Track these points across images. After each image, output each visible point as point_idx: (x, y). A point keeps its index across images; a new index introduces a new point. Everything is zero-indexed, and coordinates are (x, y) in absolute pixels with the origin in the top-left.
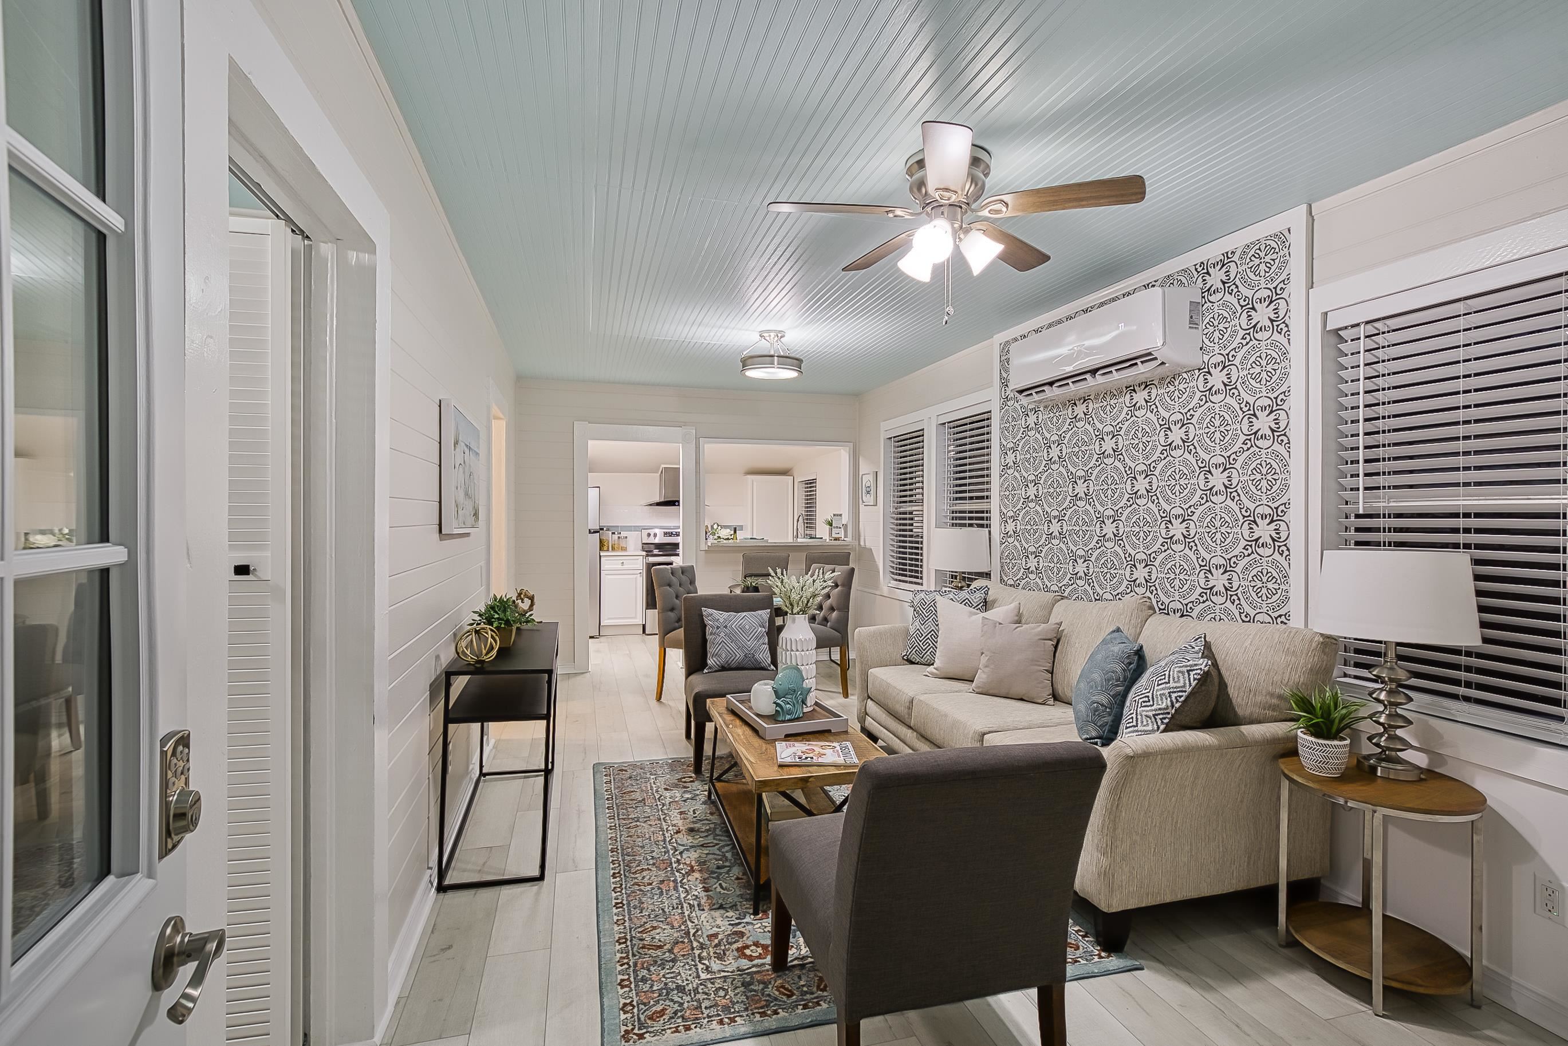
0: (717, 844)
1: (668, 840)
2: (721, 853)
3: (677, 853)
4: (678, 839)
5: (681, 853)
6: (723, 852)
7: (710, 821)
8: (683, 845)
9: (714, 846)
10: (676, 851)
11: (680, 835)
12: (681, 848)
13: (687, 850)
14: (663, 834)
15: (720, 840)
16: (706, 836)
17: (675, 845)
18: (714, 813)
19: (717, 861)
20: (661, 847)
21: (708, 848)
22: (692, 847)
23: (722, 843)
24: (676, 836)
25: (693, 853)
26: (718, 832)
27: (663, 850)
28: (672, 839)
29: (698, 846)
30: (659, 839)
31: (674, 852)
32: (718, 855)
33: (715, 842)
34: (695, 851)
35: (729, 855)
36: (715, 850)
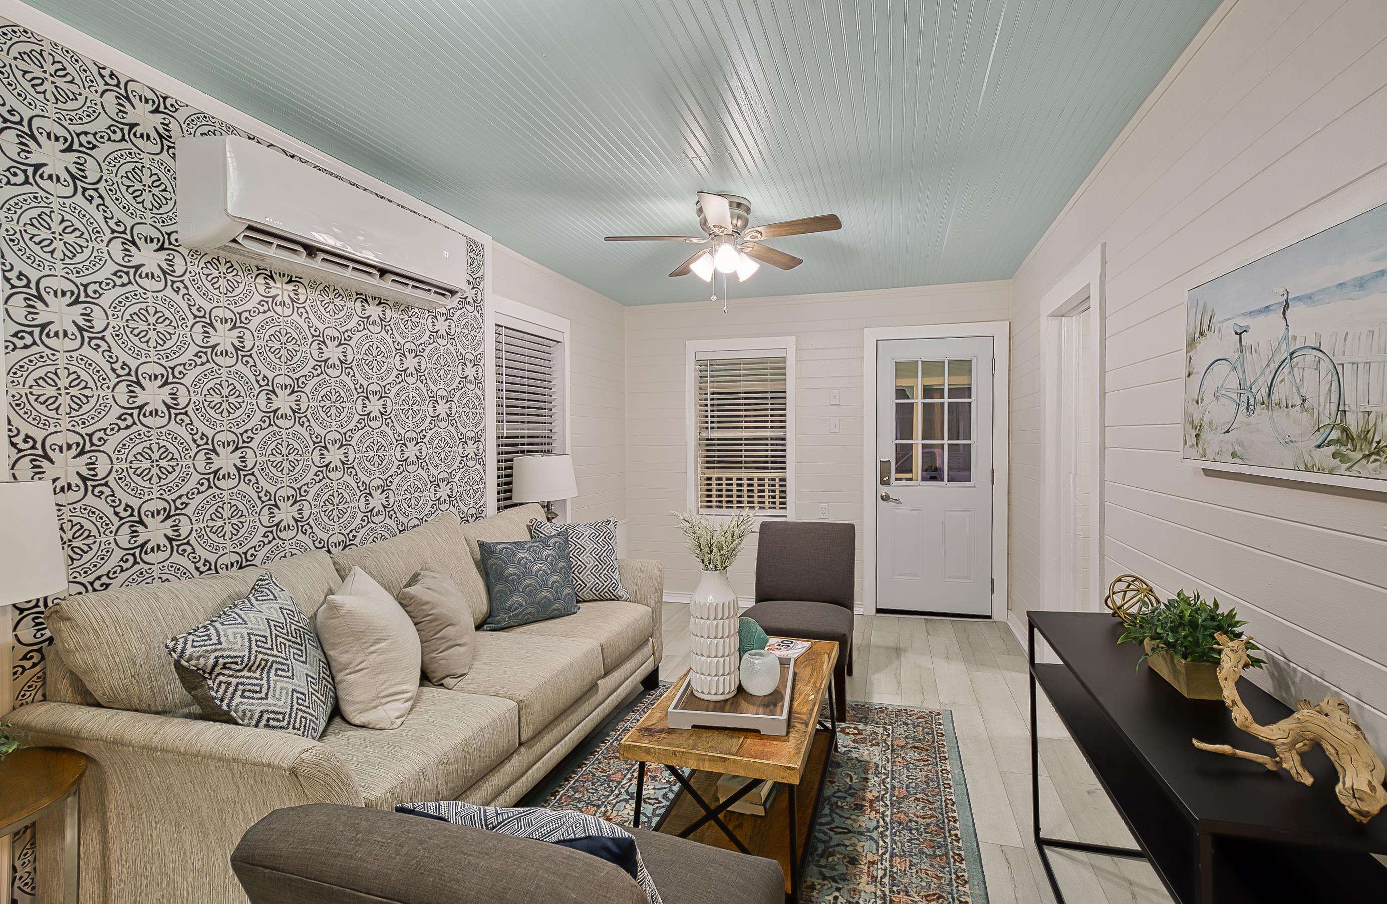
0: (831, 829)
1: (887, 856)
2: (834, 816)
3: (881, 829)
4: (875, 851)
5: (877, 828)
6: (831, 816)
7: (821, 873)
8: (872, 839)
9: (837, 827)
10: (882, 833)
11: (870, 857)
12: (875, 835)
13: (868, 830)
14: (892, 866)
15: (825, 833)
16: (838, 845)
17: (881, 843)
18: (808, 887)
19: (842, 807)
20: (899, 844)
21: (844, 826)
22: (862, 834)
23: (825, 828)
24: (876, 858)
25: (864, 825)
26: (821, 847)
27: (897, 838)
28: (884, 854)
29: (855, 833)
30: (898, 860)
31: (885, 831)
32: (837, 814)
33: (832, 833)
34: (860, 826)
35: (827, 811)
36: (838, 821)
